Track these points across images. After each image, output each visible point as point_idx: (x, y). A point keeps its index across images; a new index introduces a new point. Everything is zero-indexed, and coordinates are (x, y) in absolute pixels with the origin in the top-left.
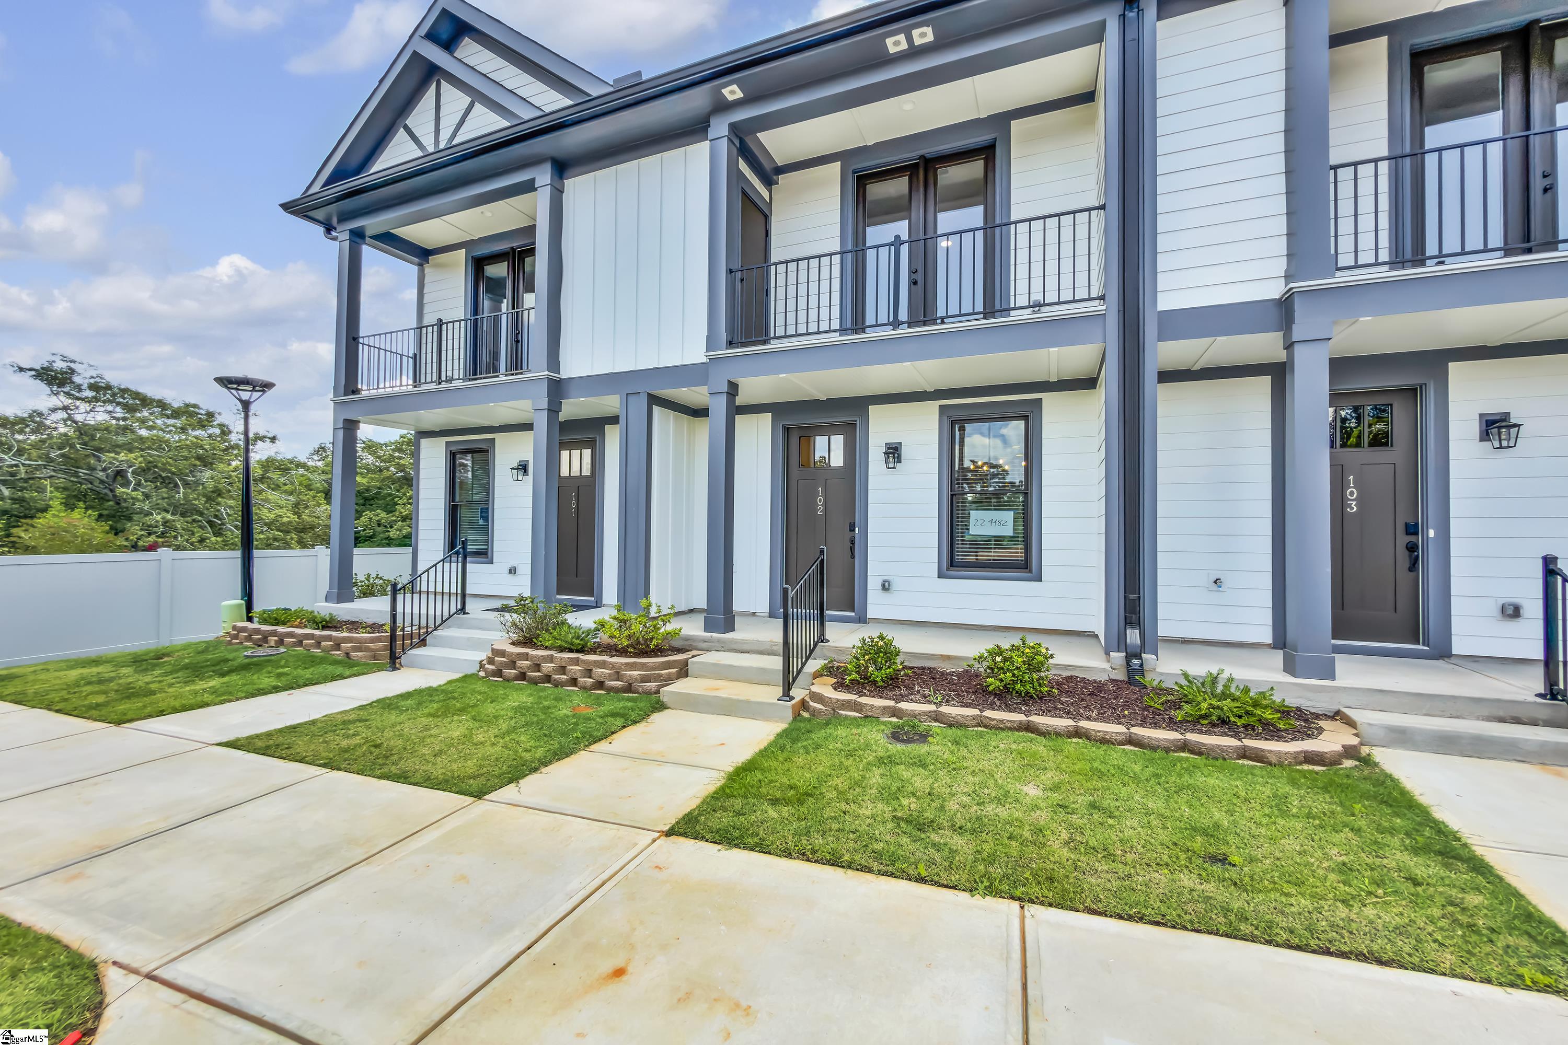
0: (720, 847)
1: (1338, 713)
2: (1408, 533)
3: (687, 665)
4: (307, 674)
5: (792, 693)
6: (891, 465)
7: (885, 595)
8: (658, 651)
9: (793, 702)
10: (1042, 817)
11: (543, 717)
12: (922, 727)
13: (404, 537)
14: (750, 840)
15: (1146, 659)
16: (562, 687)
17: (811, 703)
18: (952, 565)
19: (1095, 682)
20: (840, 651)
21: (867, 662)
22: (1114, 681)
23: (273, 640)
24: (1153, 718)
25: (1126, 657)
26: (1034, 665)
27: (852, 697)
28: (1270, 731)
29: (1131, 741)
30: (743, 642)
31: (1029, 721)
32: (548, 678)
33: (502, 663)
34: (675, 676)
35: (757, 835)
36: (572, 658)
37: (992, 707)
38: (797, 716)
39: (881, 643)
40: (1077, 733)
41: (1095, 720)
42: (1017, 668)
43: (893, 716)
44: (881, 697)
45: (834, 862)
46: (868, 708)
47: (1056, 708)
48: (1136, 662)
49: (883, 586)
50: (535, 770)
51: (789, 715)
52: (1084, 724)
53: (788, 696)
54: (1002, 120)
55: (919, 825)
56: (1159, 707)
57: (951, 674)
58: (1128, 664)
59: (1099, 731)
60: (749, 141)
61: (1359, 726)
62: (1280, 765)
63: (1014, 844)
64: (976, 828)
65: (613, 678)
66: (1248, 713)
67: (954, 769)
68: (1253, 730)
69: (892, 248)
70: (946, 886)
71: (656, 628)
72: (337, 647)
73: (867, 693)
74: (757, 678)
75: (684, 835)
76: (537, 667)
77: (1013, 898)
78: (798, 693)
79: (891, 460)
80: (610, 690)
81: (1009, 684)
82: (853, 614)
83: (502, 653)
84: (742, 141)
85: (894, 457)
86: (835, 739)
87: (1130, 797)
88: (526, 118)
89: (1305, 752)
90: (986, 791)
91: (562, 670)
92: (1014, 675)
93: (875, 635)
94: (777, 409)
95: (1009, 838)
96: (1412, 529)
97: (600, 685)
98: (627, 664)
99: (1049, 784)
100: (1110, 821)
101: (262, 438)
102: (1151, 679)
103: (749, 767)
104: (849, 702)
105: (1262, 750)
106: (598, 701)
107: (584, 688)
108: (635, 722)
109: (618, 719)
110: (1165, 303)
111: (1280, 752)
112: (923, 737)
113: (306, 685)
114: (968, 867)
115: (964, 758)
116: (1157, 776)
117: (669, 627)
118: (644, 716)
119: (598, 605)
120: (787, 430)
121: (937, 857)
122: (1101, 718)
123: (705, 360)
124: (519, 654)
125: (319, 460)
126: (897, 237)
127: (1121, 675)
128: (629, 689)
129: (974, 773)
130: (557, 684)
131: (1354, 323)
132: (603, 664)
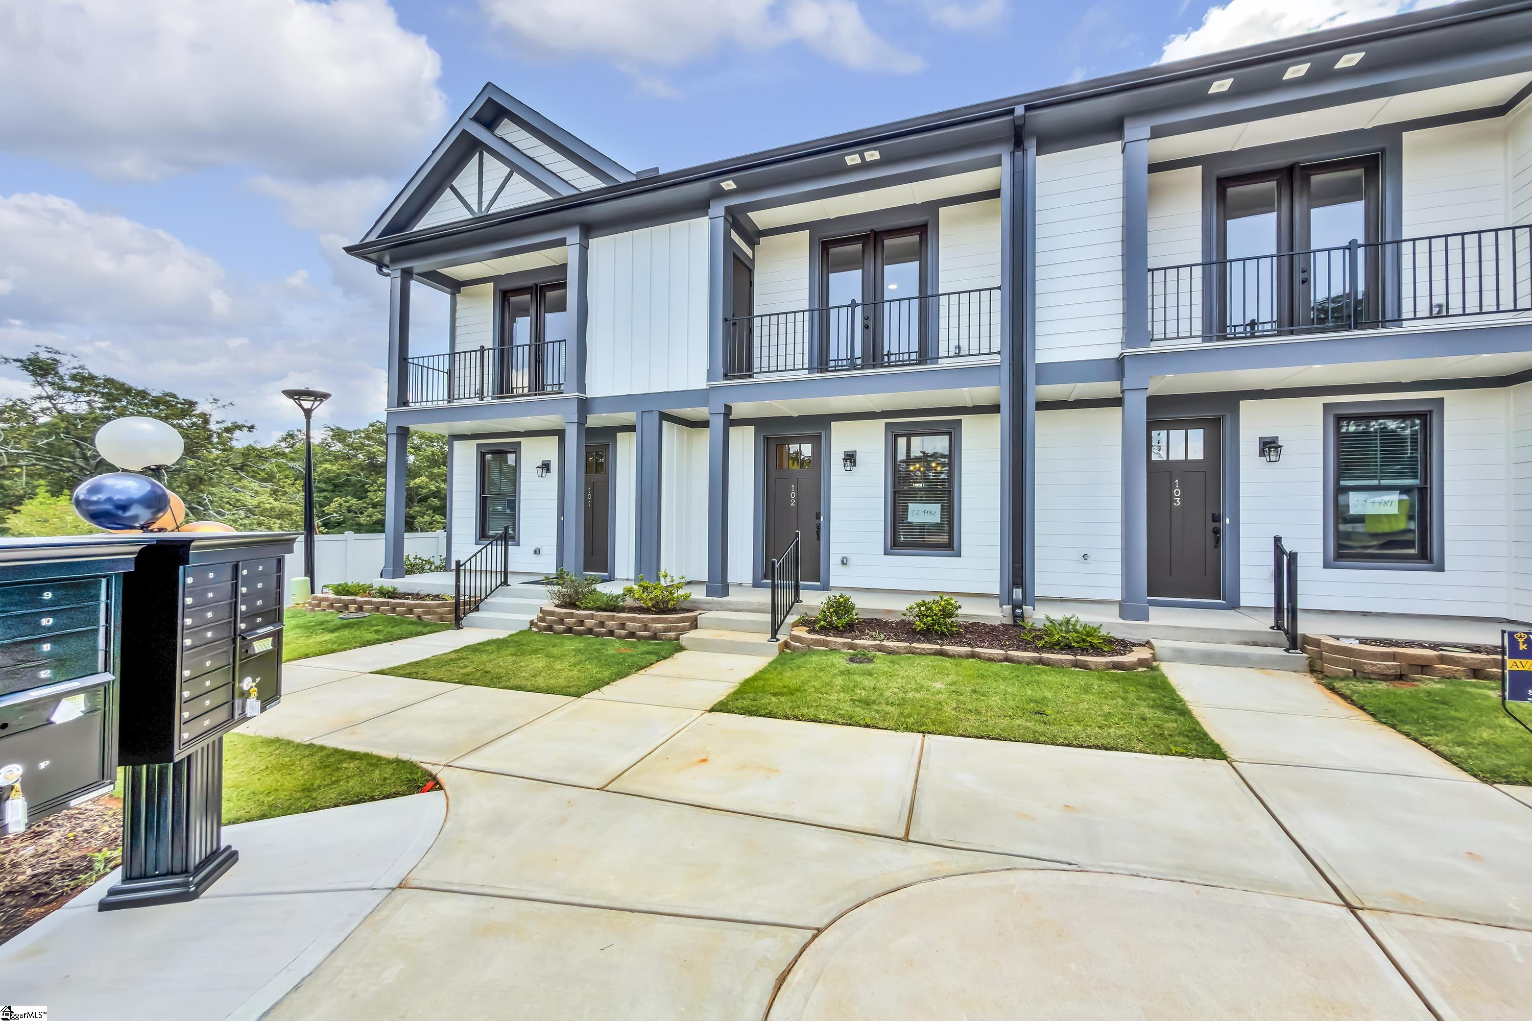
0: (744, 716)
1: (1148, 642)
2: (1214, 521)
3: (696, 620)
4: (397, 630)
5: (778, 637)
6: (848, 468)
7: (844, 567)
8: (674, 611)
9: (779, 642)
10: (943, 697)
11: (598, 655)
12: (870, 655)
13: (374, 523)
14: (763, 711)
15: (1026, 610)
16: (602, 637)
17: (792, 643)
18: (895, 545)
19: (991, 626)
20: (810, 608)
21: (831, 613)
22: (1003, 625)
23: (353, 607)
24: (1024, 645)
25: (1012, 608)
26: (947, 613)
27: (822, 637)
28: (1096, 650)
29: (1007, 659)
30: (738, 603)
31: (942, 649)
32: (590, 631)
33: (552, 621)
34: (688, 628)
35: (767, 709)
36: (609, 616)
37: (918, 641)
38: (782, 652)
39: (842, 600)
40: (973, 656)
41: (986, 648)
42: (936, 615)
43: (851, 649)
44: (841, 637)
45: (815, 720)
46: (833, 644)
47: (961, 641)
48: (1018, 611)
49: (843, 561)
50: (608, 683)
51: (776, 652)
52: (978, 650)
53: (775, 638)
54: (933, 207)
55: (867, 703)
56: (1030, 640)
57: (892, 622)
58: (1013, 613)
59: (986, 653)
60: (740, 217)
61: (1156, 649)
62: (1097, 670)
63: (923, 709)
64: (902, 703)
65: (641, 629)
66: (1084, 641)
67: (890, 676)
68: (1087, 651)
69: (850, 308)
70: (882, 729)
71: (671, 593)
72: (410, 611)
73: (832, 635)
74: (753, 628)
75: (721, 711)
76: (581, 623)
77: (919, 732)
78: (782, 637)
79: (848, 463)
80: (640, 638)
81: (930, 626)
82: (819, 584)
83: (552, 613)
84: (734, 218)
85: (851, 462)
86: (811, 662)
87: (998, 687)
88: (565, 195)
89: (1113, 662)
90: (909, 686)
91: (602, 624)
92: (933, 620)
93: (838, 595)
94: (759, 423)
95: (921, 707)
96: (1216, 518)
97: (632, 635)
98: (652, 619)
99: (950, 681)
100: (982, 698)
101: (240, 428)
102: (1029, 623)
103: (755, 678)
104: (820, 640)
105: (1087, 661)
106: (633, 645)
107: (620, 637)
108: (665, 658)
109: (653, 656)
110: (1042, 357)
111: (1097, 662)
112: (870, 660)
113: (399, 639)
114: (895, 720)
115: (897, 670)
116: (1017, 676)
117: (681, 592)
118: (669, 655)
119: (611, 579)
120: (767, 439)
121: (877, 716)
122: (991, 646)
123: (705, 387)
124: (566, 613)
125: (286, 448)
126: (853, 301)
127: (1008, 621)
128: (655, 637)
129: (903, 678)
130: (598, 635)
131: (1163, 378)
132: (634, 620)
